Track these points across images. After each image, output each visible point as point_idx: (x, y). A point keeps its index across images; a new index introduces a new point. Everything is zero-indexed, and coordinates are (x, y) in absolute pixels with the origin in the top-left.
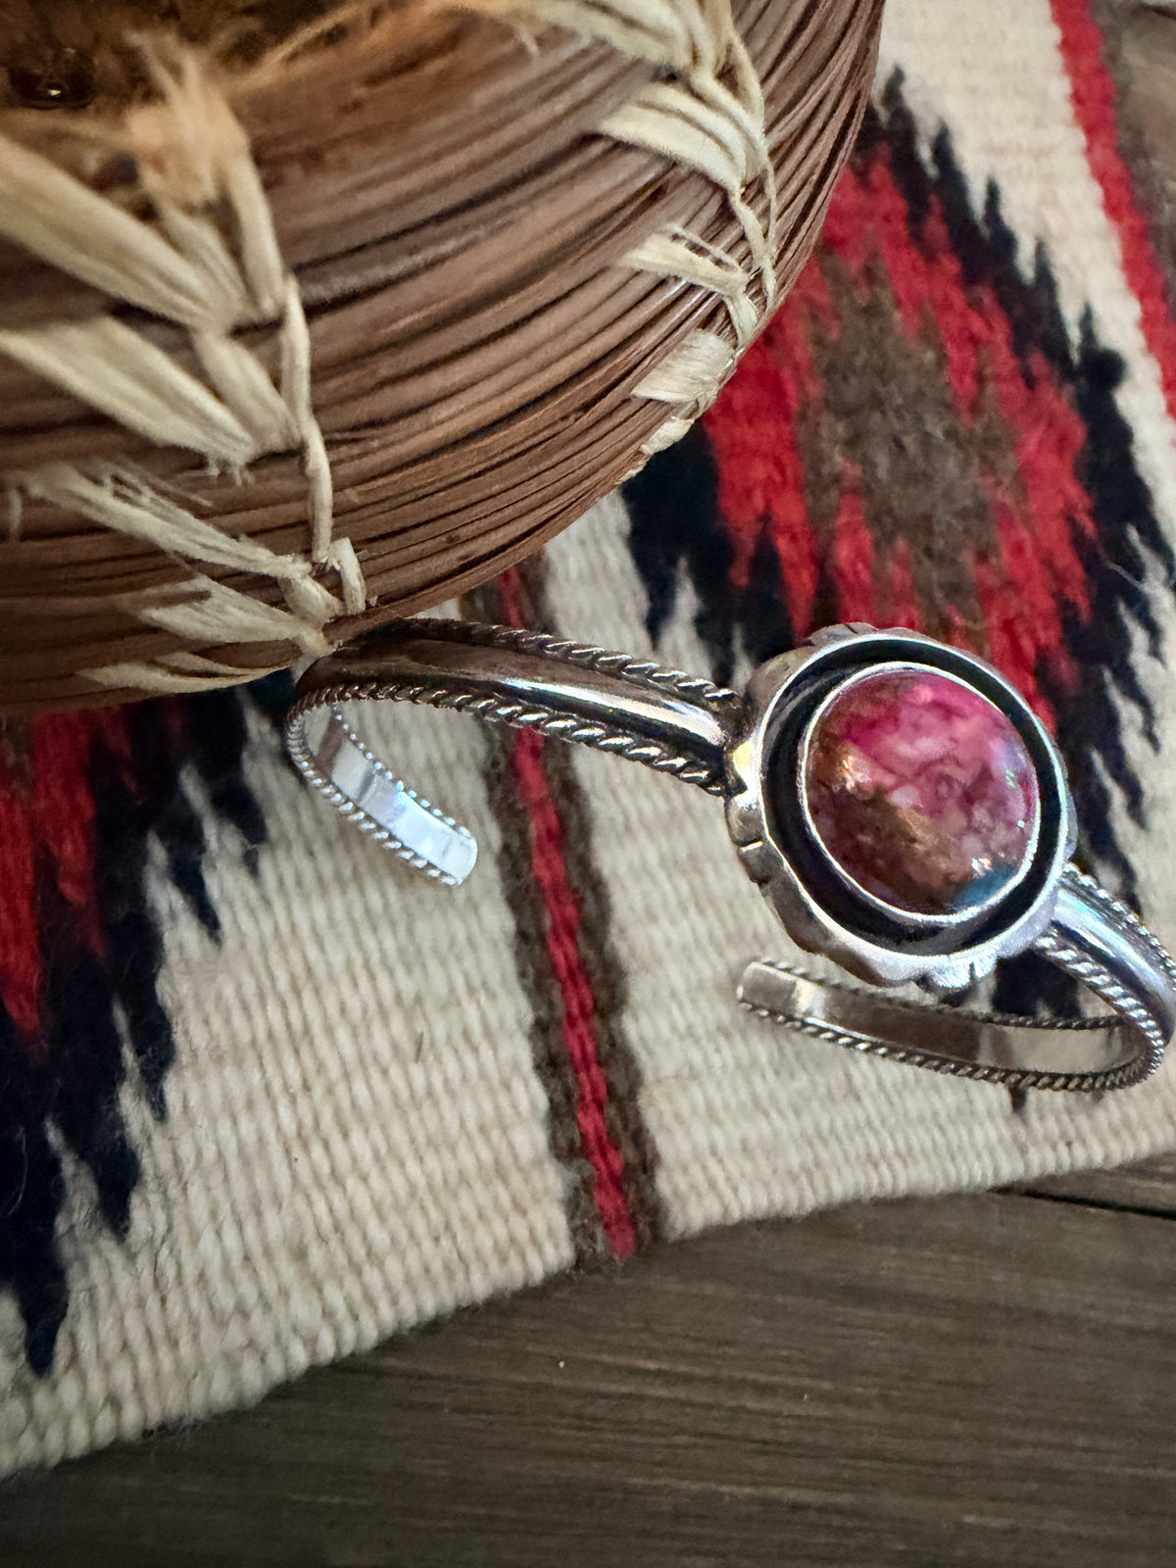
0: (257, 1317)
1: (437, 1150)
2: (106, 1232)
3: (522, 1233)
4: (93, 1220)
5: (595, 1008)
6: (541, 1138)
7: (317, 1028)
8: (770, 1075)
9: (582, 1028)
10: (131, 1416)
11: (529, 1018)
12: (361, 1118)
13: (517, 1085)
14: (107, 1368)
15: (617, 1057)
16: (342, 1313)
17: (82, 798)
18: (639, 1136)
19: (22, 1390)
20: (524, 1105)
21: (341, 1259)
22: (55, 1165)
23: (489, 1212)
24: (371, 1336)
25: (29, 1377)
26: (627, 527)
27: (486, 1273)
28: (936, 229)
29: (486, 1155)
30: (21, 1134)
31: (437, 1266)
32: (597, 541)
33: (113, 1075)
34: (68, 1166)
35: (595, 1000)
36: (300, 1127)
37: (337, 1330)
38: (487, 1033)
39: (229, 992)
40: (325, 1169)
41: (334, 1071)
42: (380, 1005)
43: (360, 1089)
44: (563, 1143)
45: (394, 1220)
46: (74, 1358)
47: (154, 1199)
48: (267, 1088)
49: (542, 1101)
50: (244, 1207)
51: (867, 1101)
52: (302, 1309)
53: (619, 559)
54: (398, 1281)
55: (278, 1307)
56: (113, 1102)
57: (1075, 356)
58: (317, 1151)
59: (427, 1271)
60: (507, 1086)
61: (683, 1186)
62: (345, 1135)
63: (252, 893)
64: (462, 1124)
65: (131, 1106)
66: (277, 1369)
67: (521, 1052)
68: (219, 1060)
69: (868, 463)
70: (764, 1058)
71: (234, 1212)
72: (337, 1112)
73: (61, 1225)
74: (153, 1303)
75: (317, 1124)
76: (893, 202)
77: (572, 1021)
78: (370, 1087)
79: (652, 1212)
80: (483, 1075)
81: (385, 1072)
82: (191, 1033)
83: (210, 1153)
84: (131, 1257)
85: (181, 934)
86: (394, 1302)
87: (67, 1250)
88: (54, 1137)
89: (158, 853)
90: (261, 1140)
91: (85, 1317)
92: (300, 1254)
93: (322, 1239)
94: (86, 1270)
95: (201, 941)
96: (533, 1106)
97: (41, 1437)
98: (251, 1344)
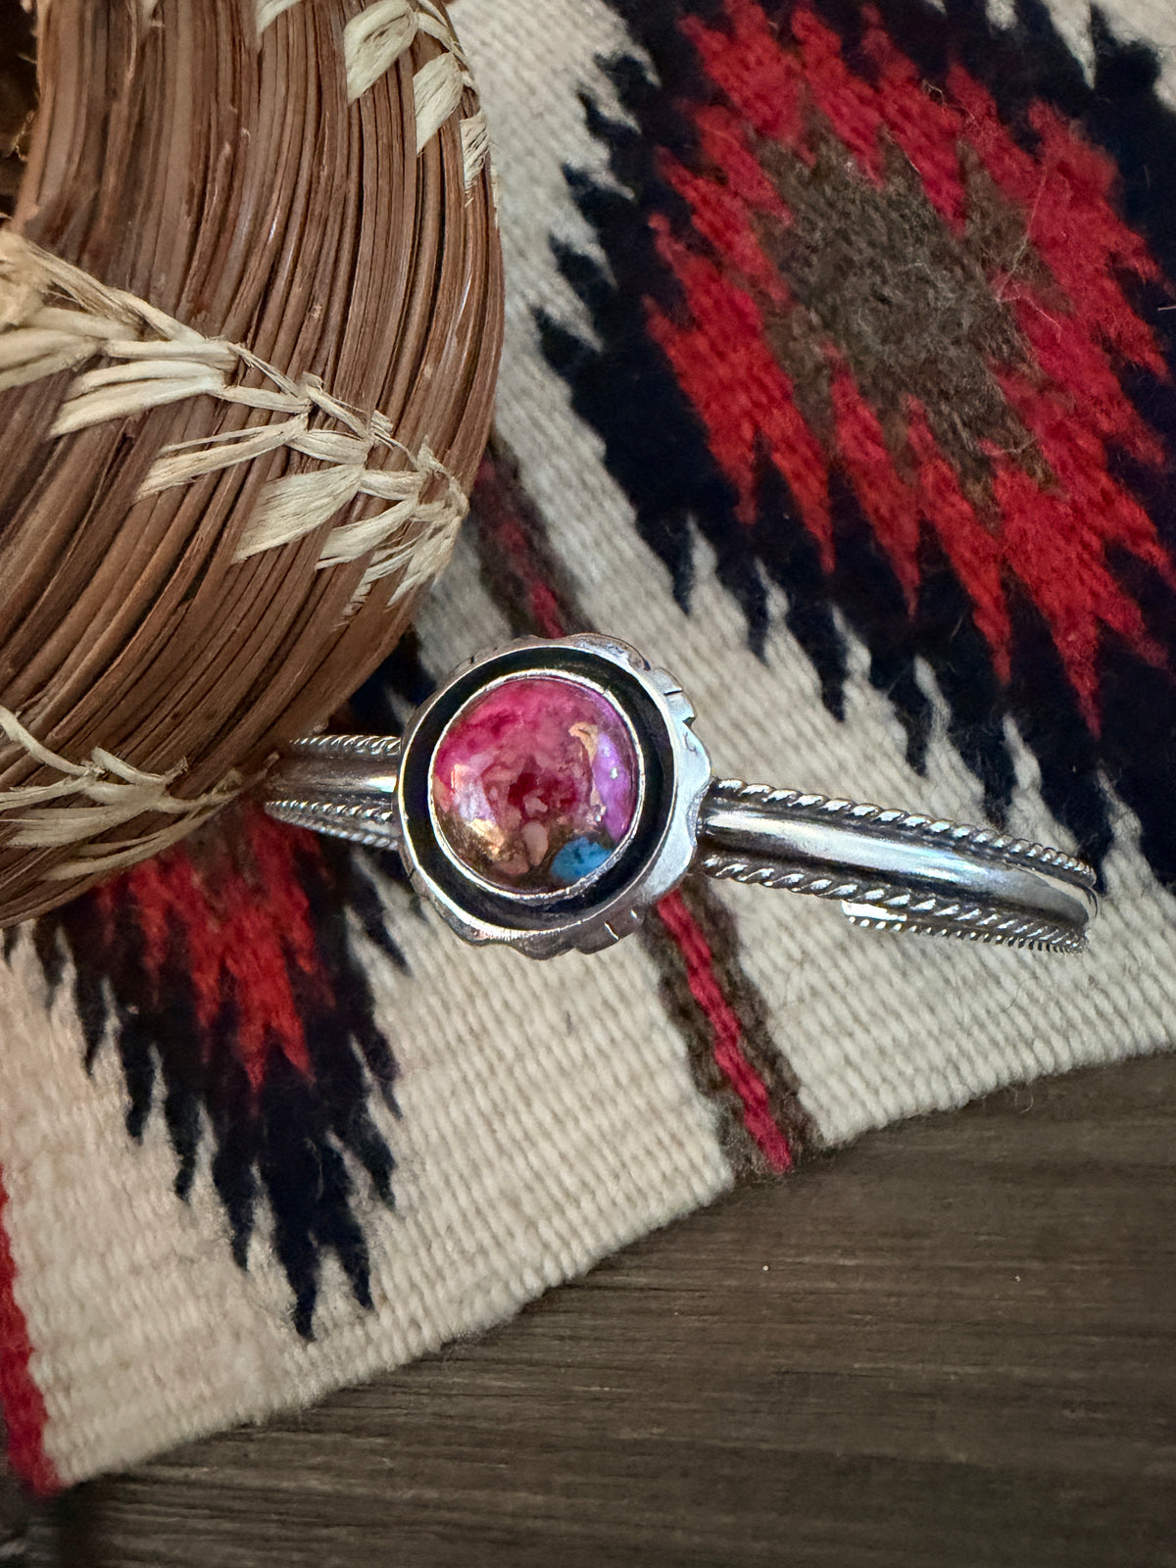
0: (494, 1255)
1: (601, 1103)
2: (380, 1205)
3: (683, 1164)
4: (371, 1197)
5: (713, 956)
6: (684, 1080)
7: (491, 1025)
8: (896, 978)
9: (703, 975)
10: (427, 1332)
11: (655, 976)
12: (538, 1088)
13: (657, 1037)
14: (406, 1304)
15: (741, 994)
16: (556, 1244)
17: (299, 894)
18: (773, 1059)
19: (359, 1319)
20: (665, 1054)
21: (545, 1201)
22: (340, 1160)
23: (655, 1149)
24: (584, 1262)
25: (362, 1311)
26: (632, 514)
27: (661, 1200)
29: (640, 1102)
30: (310, 1143)
31: (620, 1199)
32: (609, 540)
33: (360, 1091)
34: (348, 1159)
35: (710, 948)
36: (495, 1105)
37: (557, 1259)
38: (622, 997)
39: (423, 1011)
40: (519, 1135)
41: (509, 1054)
42: (534, 994)
43: (532, 1067)
44: (704, 1081)
45: (580, 1167)
46: (384, 1298)
47: (405, 1175)
48: (465, 1079)
49: (680, 1047)
50: (466, 1172)
51: (1007, 982)
52: (522, 1246)
53: (632, 546)
54: (593, 1216)
55: (508, 1246)
56: (364, 1110)
57: (1089, 77)
58: (510, 1120)
59: (614, 1204)
60: (648, 1039)
61: (825, 1099)
62: (528, 1104)
63: (424, 932)
64: (617, 1081)
65: (377, 1113)
66: (520, 1294)
67: (655, 1010)
68: (427, 1064)
69: (852, 336)
70: (885, 964)
71: (461, 1176)
72: (519, 1090)
73: (352, 1202)
74: (423, 1253)
75: (506, 1100)
77: (694, 972)
78: (538, 1063)
79: (803, 1127)
80: (627, 1035)
81: (549, 1050)
82: (403, 1047)
83: (434, 1136)
84: (402, 1220)
85: (381, 976)
86: (595, 1232)
87: (361, 1221)
88: (334, 1141)
89: (353, 919)
90: (468, 1121)
91: (383, 1268)
92: (515, 1204)
93: (530, 1189)
94: (375, 1232)
95: (396, 977)
96: (674, 1054)
97: (378, 1352)
98: (495, 1273)
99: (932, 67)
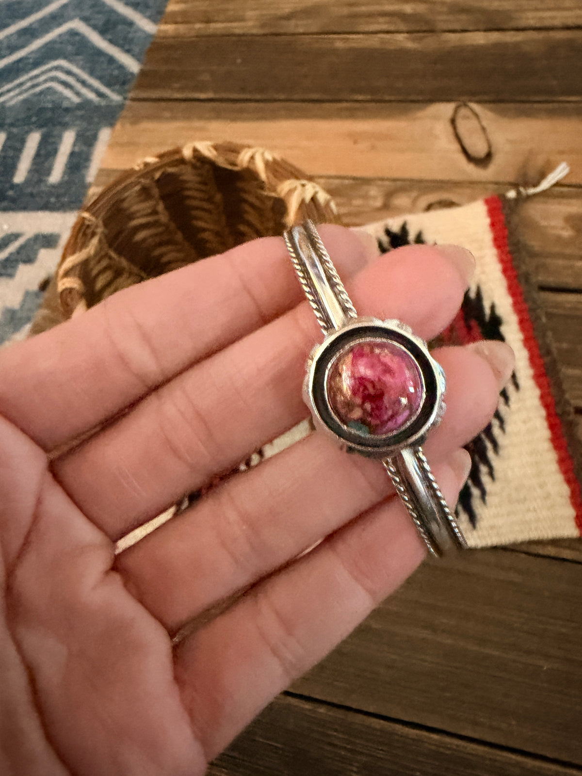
57: (487, 318)
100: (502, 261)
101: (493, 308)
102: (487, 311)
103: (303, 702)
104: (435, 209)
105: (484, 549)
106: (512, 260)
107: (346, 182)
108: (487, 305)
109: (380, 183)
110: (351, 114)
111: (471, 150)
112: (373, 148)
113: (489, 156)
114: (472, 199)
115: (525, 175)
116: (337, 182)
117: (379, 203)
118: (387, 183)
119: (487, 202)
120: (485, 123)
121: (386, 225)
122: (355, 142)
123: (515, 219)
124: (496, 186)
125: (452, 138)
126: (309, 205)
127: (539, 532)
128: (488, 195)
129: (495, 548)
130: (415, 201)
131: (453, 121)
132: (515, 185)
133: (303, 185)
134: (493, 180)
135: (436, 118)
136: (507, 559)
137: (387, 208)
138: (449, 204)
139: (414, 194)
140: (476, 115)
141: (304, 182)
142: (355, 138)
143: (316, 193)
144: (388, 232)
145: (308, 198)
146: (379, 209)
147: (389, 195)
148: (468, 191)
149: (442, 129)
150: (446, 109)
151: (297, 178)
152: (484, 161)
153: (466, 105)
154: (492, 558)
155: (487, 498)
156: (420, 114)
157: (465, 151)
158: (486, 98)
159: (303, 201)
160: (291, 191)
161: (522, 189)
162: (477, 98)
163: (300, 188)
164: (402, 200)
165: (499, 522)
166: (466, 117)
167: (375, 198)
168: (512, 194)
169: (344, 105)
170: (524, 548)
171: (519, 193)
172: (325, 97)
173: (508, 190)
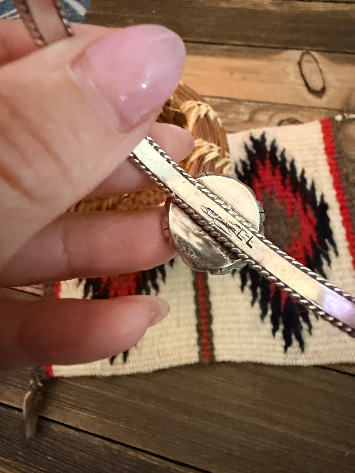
0: (152, 360)
1: (180, 341)
5: (207, 323)
6: (196, 342)
9: (205, 325)
10: (135, 370)
11: (196, 322)
13: (193, 333)
14: (133, 364)
16: (164, 362)
18: (212, 344)
19: (123, 364)
20: (194, 336)
21: (164, 354)
25: (124, 362)
28: (287, 181)
29: (187, 343)
31: (178, 358)
35: (207, 321)
37: (163, 364)
38: (190, 324)
44: (199, 343)
48: (156, 328)
49: (197, 336)
52: (158, 360)
54: (172, 359)
55: (155, 359)
57: (318, 204)
58: (162, 338)
59: (176, 358)
60: (191, 333)
61: (218, 353)
64: (184, 338)
66: (154, 368)
67: (194, 328)
71: (150, 345)
74: (139, 356)
76: (279, 177)
79: (212, 356)
91: (130, 356)
92: (158, 352)
93: (162, 351)
97: (125, 371)
98: (151, 363)
99: (294, 191)
100: (330, 164)
101: (322, 197)
102: (318, 199)
103: (179, 466)
104: (285, 124)
105: (309, 367)
106: (336, 164)
107: (224, 101)
108: (318, 194)
109: (247, 103)
110: (230, 54)
111: (311, 84)
112: (243, 78)
113: (323, 90)
114: (311, 119)
115: (348, 104)
116: (218, 100)
117: (246, 118)
118: (252, 104)
119: (322, 122)
120: (321, 66)
121: (251, 134)
122: (232, 74)
123: (341, 136)
124: (327, 111)
125: (299, 75)
126: (203, 119)
127: (347, 358)
128: (323, 117)
129: (316, 367)
130: (271, 117)
131: (299, 63)
132: (341, 112)
133: (199, 105)
134: (327, 106)
135: (288, 60)
136: (324, 375)
137: (251, 121)
138: (295, 122)
139: (271, 113)
140: (316, 61)
141: (200, 102)
142: (232, 71)
143: (208, 111)
144: (252, 138)
145: (202, 116)
146: (245, 122)
147: (253, 113)
148: (308, 113)
149: (292, 68)
150: (296, 54)
151: (195, 99)
152: (320, 93)
153: (309, 53)
154: (314, 373)
155: (313, 331)
156: (277, 57)
157: (307, 85)
158: (323, 49)
159: (199, 117)
160: (190, 109)
161: (346, 115)
162: (316, 49)
163: (197, 107)
164: (262, 117)
165: (320, 348)
166: (309, 62)
167: (243, 114)
168: (339, 118)
169: (226, 47)
170: (337, 368)
171: (344, 117)
172: (213, 41)
173: (336, 115)
